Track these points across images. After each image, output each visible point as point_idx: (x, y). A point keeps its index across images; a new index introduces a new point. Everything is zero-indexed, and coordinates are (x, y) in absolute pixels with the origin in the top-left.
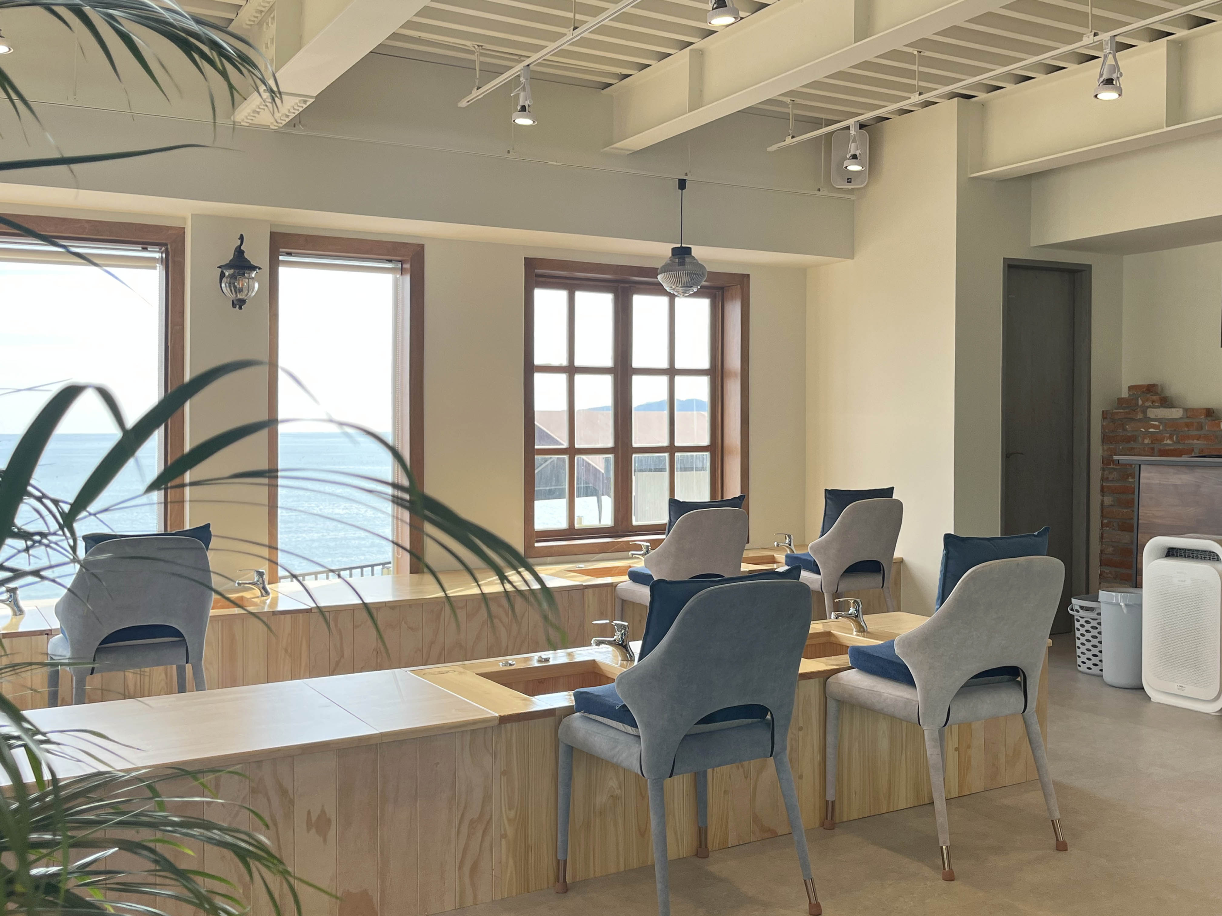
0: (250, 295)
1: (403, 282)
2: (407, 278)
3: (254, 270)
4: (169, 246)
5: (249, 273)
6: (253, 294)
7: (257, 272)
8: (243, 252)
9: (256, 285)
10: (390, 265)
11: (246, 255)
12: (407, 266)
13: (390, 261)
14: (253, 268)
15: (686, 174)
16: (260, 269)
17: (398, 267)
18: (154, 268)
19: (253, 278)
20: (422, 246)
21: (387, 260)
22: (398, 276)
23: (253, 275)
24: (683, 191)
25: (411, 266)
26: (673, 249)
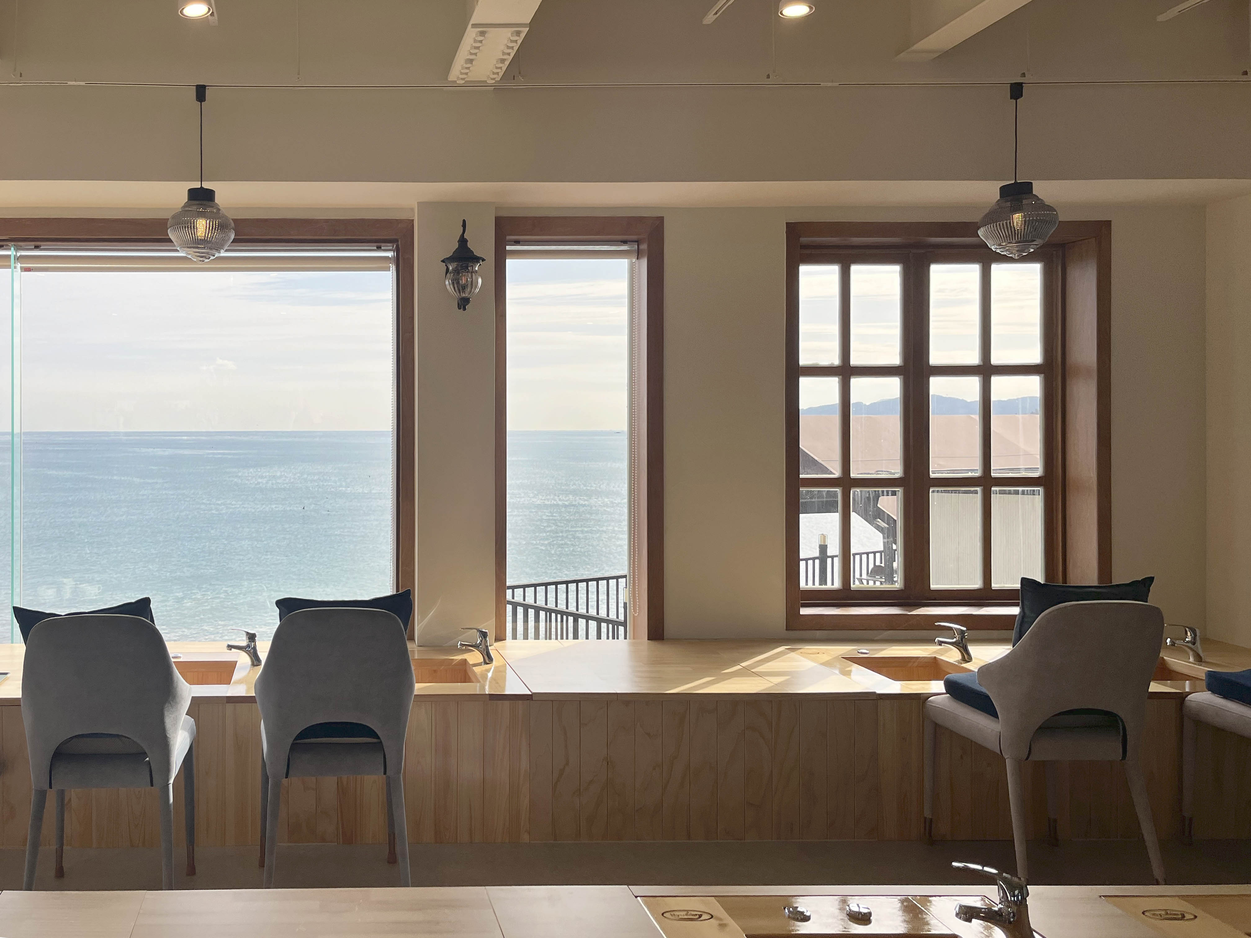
0: (473, 292)
1: (639, 268)
2: (644, 262)
3: (478, 262)
4: (399, 243)
5: (472, 266)
6: (477, 290)
7: (480, 265)
8: (466, 241)
9: (480, 281)
10: (624, 248)
11: (469, 245)
12: (644, 247)
13: (625, 242)
14: (477, 259)
15: (1023, 75)
16: (483, 260)
17: (633, 249)
18: (388, 269)
19: (476, 271)
20: (661, 219)
21: (621, 242)
22: (634, 260)
23: (477, 269)
24: (1018, 100)
25: (649, 246)
26: (1003, 189)
